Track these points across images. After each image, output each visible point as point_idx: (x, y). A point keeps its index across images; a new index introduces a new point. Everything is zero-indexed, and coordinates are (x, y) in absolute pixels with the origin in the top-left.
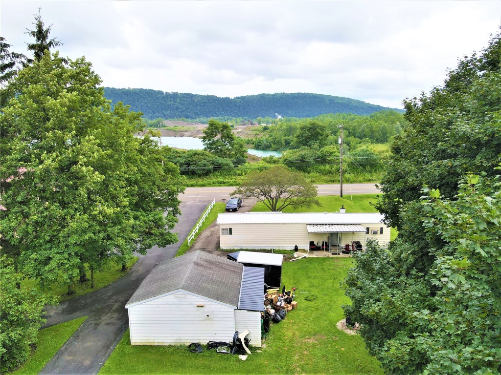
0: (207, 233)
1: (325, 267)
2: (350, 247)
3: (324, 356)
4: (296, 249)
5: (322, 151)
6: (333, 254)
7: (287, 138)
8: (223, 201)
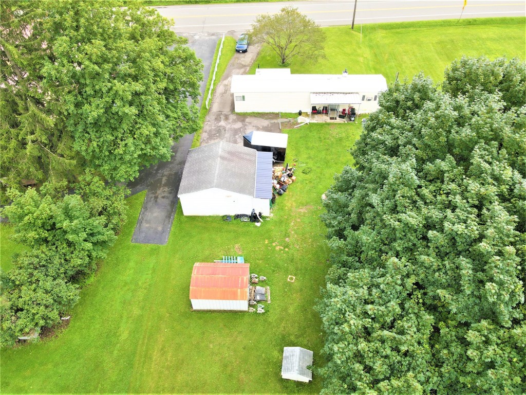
0: (221, 89)
1: (322, 135)
2: (346, 111)
3: (310, 223)
4: (300, 113)
6: (331, 118)
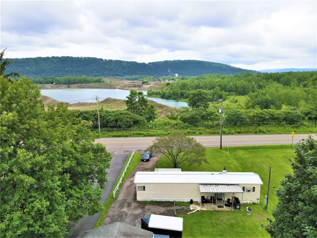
0: (127, 183)
1: (214, 222)
2: (231, 201)
4: (192, 202)
5: (206, 112)
6: (219, 207)
7: (182, 91)
8: (140, 151)
